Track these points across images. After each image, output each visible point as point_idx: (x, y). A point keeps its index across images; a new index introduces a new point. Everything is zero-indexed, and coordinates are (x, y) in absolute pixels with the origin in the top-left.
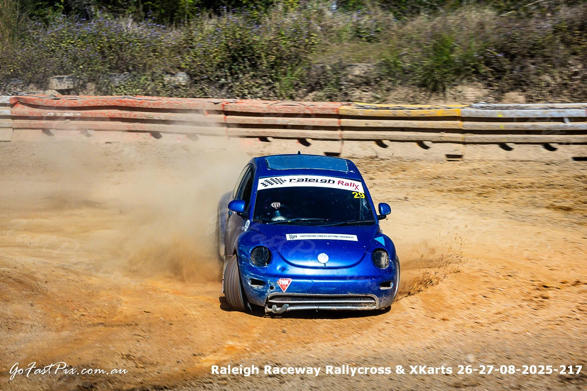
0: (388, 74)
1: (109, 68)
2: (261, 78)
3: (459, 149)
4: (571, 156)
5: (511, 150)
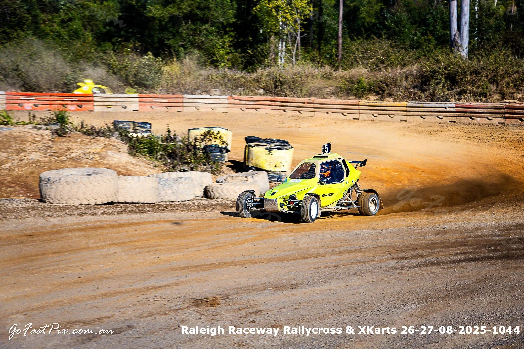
0: (341, 91)
1: (235, 87)
2: (292, 91)
3: (405, 118)
4: (448, 121)
5: (425, 118)
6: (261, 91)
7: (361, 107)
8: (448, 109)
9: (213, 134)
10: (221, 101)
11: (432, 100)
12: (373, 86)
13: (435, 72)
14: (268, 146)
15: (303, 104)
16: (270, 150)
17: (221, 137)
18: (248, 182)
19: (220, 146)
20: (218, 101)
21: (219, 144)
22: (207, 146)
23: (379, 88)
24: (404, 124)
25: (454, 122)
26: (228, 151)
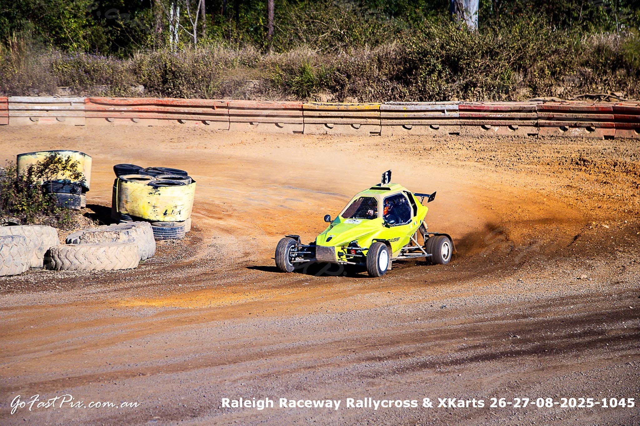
0: (273, 86)
1: (96, 83)
2: (193, 89)
3: (377, 129)
4: (448, 132)
5: (410, 129)
6: (141, 88)
7: (306, 113)
8: (447, 114)
9: (59, 161)
10: (73, 106)
11: (421, 100)
12: (326, 78)
13: (425, 53)
14: (153, 180)
15: (211, 109)
16: (156, 187)
17: (72, 166)
18: (119, 241)
19: (72, 182)
20: (68, 106)
21: (70, 179)
22: (49, 182)
23: (335, 81)
24: (377, 139)
25: (458, 134)
26: (85, 190)
